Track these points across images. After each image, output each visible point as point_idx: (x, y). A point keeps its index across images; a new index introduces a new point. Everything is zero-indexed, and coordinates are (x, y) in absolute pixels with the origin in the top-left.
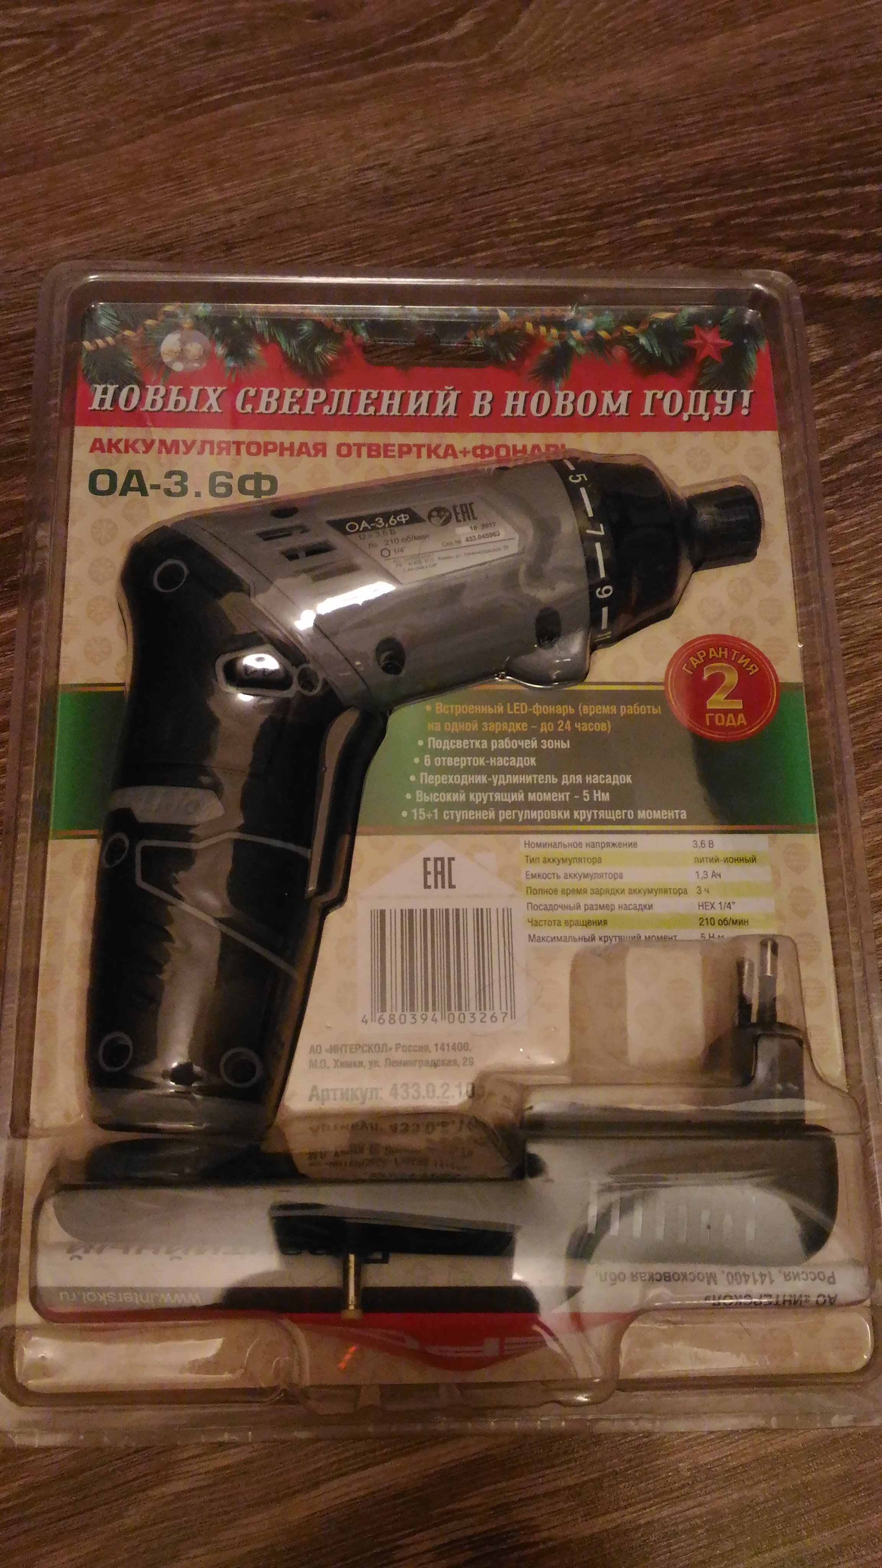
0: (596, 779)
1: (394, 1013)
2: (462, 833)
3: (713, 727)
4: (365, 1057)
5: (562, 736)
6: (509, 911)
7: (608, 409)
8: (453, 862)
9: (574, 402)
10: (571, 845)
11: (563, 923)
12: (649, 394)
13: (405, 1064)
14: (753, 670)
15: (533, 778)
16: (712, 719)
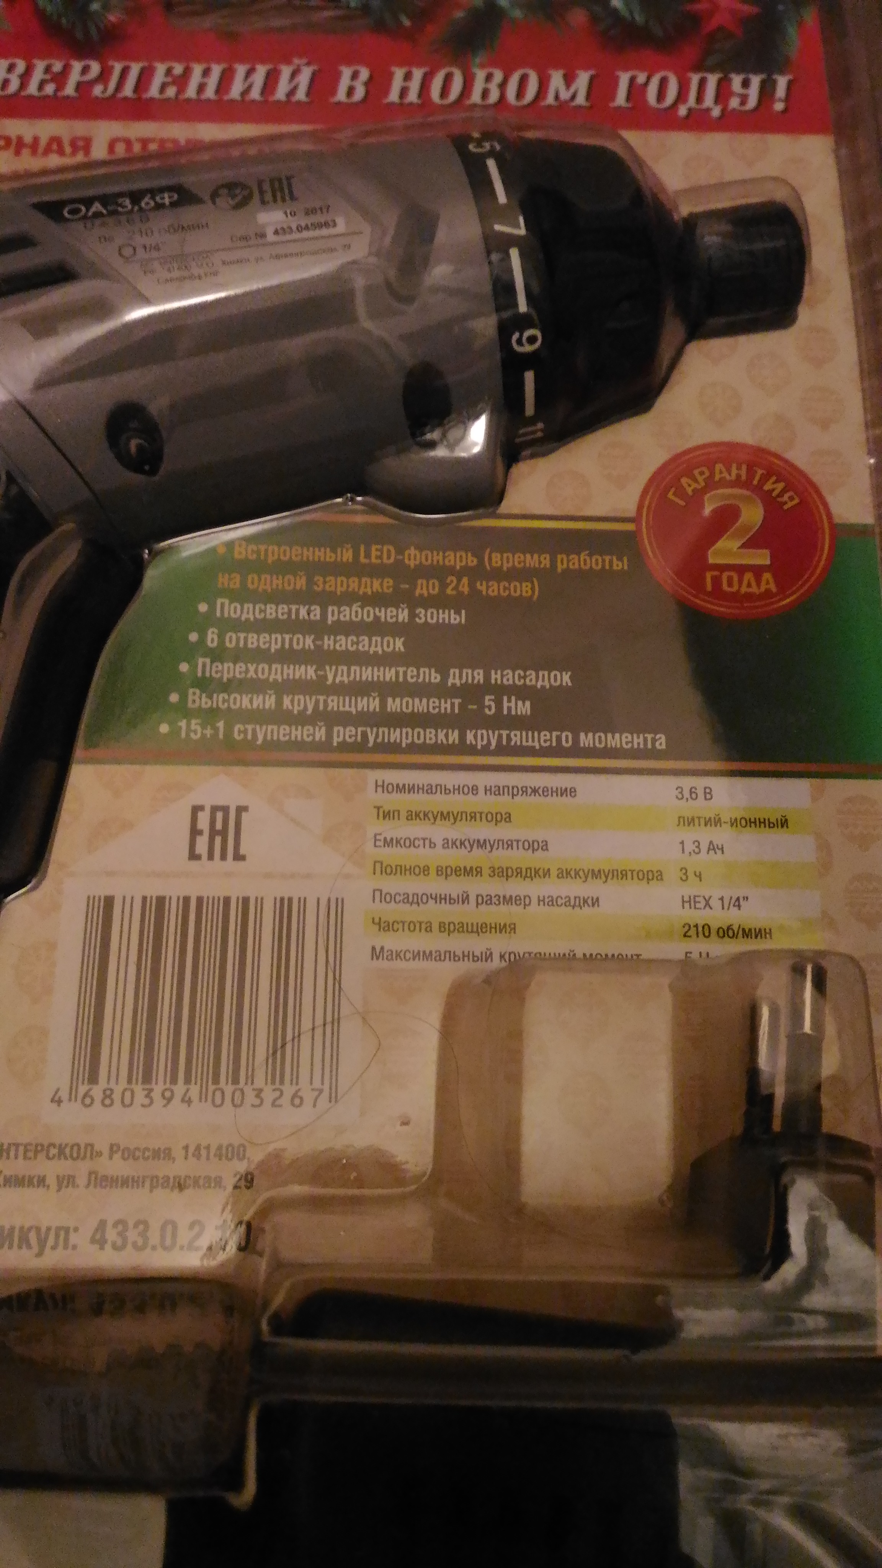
0: (509, 677)
1: (112, 1085)
2: (265, 764)
3: (717, 592)
4: (51, 1169)
5: (456, 603)
6: (340, 903)
7: (557, 97)
8: (244, 814)
9: (503, 86)
10: (458, 790)
11: (435, 927)
12: (624, 79)
13: (125, 1182)
14: (790, 501)
15: (397, 673)
16: (716, 581)
